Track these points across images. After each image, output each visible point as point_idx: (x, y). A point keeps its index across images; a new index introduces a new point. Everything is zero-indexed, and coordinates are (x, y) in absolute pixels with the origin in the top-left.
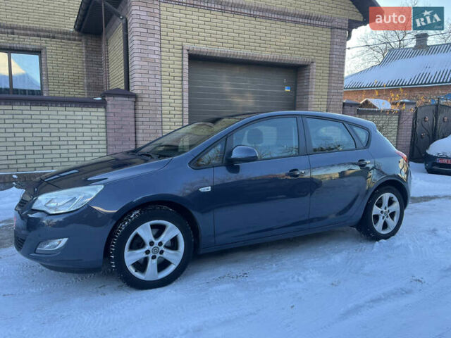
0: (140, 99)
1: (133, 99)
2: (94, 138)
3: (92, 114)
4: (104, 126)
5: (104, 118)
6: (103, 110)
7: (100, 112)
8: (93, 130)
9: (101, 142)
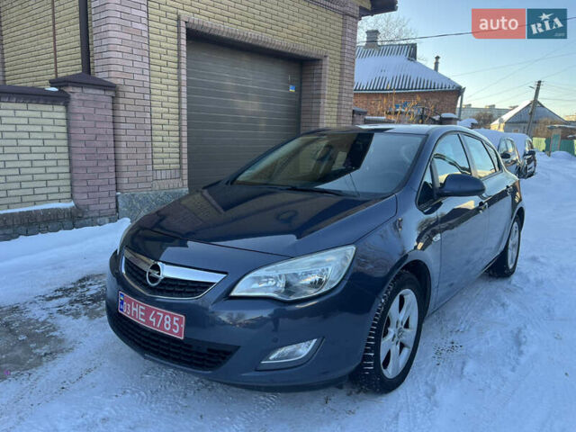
0: (121, 94)
1: (112, 93)
2: (48, 156)
3: (45, 115)
4: (64, 136)
5: (64, 123)
6: (61, 108)
7: (58, 112)
8: (47, 142)
9: (60, 163)
